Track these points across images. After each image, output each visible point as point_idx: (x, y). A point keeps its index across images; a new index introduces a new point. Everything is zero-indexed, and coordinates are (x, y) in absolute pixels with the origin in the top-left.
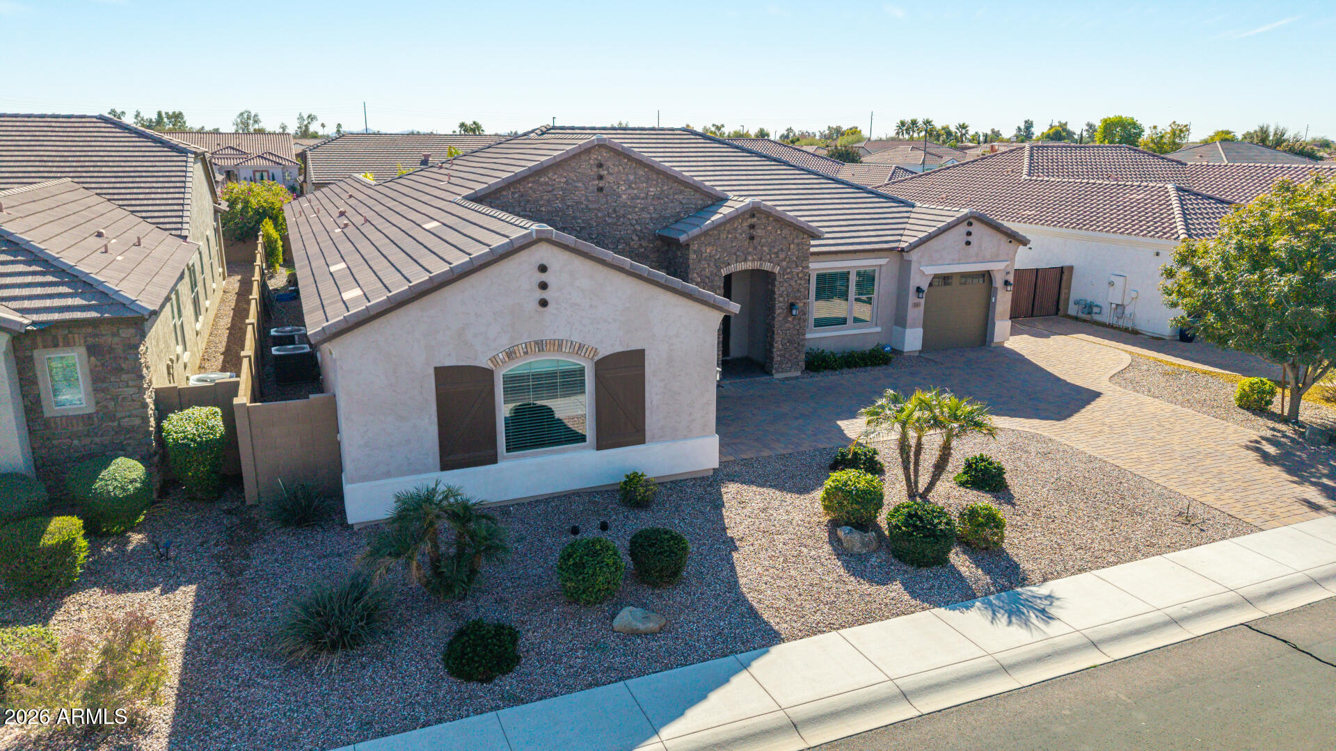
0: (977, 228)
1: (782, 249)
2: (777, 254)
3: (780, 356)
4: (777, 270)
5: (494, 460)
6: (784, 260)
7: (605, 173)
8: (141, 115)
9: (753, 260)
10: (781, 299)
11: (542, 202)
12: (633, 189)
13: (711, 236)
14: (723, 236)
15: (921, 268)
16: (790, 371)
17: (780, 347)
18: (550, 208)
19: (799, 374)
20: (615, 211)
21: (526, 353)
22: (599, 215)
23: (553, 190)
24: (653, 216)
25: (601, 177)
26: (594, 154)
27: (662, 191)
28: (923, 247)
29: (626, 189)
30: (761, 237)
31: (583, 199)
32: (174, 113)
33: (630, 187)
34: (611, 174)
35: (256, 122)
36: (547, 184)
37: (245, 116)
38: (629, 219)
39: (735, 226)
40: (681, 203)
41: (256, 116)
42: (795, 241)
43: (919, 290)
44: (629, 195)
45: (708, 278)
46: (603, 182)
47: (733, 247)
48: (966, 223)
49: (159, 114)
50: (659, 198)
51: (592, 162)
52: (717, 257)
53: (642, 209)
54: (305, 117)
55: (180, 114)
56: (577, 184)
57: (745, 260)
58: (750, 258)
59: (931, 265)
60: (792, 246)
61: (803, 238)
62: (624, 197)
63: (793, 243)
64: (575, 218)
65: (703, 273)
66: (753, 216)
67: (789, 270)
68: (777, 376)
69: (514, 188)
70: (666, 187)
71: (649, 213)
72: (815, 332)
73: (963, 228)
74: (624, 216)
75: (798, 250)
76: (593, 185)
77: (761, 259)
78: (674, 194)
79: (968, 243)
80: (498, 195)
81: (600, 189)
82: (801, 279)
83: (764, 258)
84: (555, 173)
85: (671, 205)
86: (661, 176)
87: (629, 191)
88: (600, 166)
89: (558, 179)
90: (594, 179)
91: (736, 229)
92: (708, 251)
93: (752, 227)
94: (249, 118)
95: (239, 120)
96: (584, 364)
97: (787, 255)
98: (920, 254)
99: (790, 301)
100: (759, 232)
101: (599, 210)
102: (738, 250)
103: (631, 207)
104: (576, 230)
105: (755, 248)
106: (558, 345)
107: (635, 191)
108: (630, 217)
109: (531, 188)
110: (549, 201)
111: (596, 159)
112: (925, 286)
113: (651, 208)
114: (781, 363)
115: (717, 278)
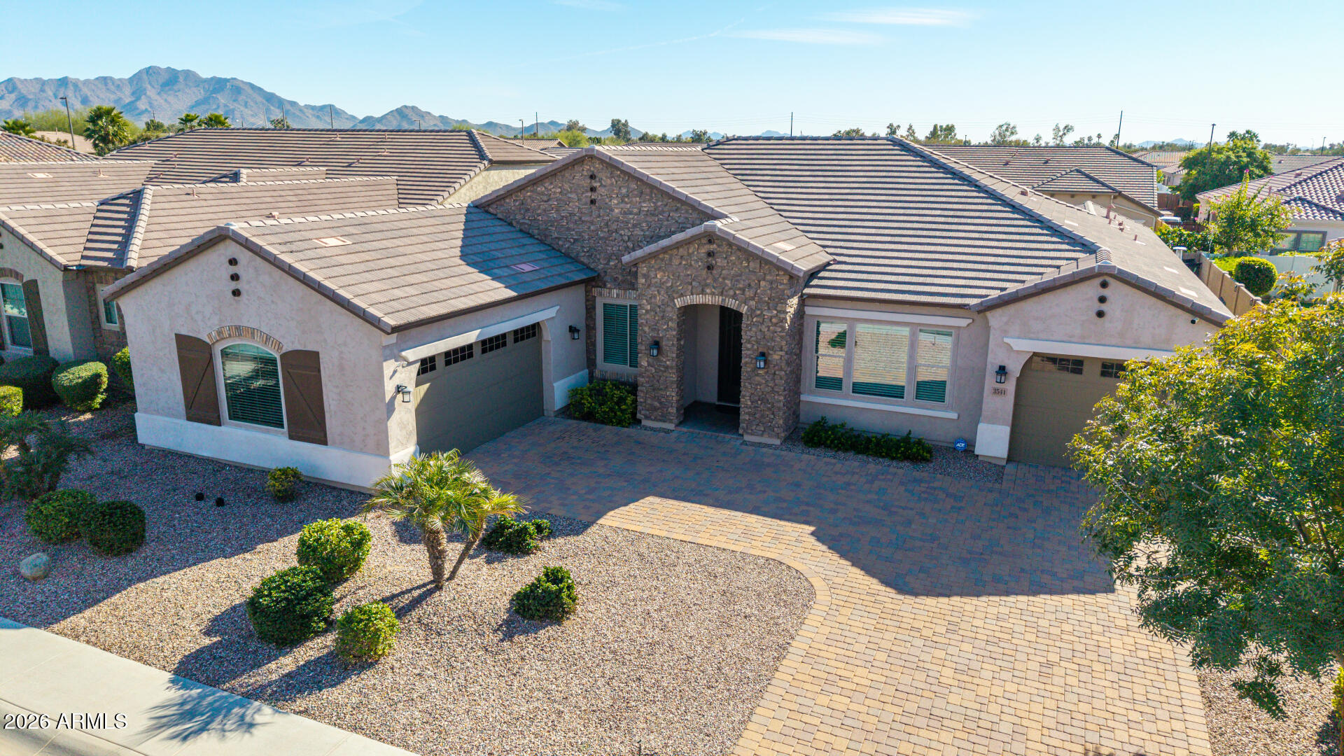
0: (1116, 291)
1: (749, 285)
2: (743, 290)
3: (749, 414)
4: (744, 309)
5: (218, 423)
6: (753, 299)
7: (598, 184)
8: (913, 128)
9: (713, 294)
10: (749, 346)
11: (539, 211)
12: (627, 203)
13: (662, 260)
14: (676, 262)
15: (1006, 340)
16: (762, 435)
17: (749, 403)
18: (545, 218)
19: (778, 442)
20: (607, 225)
21: (230, 336)
22: (592, 228)
23: (548, 200)
24: (647, 233)
25: (593, 189)
26: (587, 165)
27: (656, 208)
28: (1011, 309)
29: (617, 204)
30: (723, 268)
31: (576, 210)
32: (948, 126)
33: (623, 201)
34: (605, 186)
35: (1012, 133)
36: (543, 194)
37: (1004, 128)
38: (621, 235)
39: (691, 251)
40: (677, 221)
41: (1014, 127)
42: (768, 277)
43: (1002, 370)
44: (622, 209)
45: (659, 307)
46: (596, 194)
47: (688, 275)
48: (1098, 281)
49: (935, 127)
50: (653, 215)
51: (585, 173)
52: (669, 284)
53: (635, 226)
54: (1061, 128)
55: (953, 126)
56: (570, 195)
57: (703, 292)
58: (708, 291)
59: (1025, 338)
60: (763, 283)
61: (777, 275)
62: (616, 211)
63: (764, 280)
64: (569, 229)
65: (653, 300)
66: (710, 242)
67: (758, 312)
68: (747, 438)
69: (516, 196)
70: (659, 203)
71: (642, 230)
72: (854, 399)
73: (1091, 290)
74: (616, 231)
75: (771, 289)
76: (586, 197)
77: (722, 294)
78: (670, 211)
79: (1100, 314)
80: (503, 202)
81: (593, 202)
82: (775, 325)
83: (725, 293)
84: (552, 183)
85: (665, 223)
86: (655, 191)
87: (622, 205)
88: (592, 177)
89: (553, 188)
90: (587, 191)
91: (689, 255)
92: (658, 276)
93: (710, 254)
94: (1007, 130)
95: (997, 133)
96: (276, 356)
97: (756, 293)
98: (1005, 319)
99: (760, 350)
100: (720, 262)
101: (592, 223)
102: (694, 280)
103: (623, 222)
104: (570, 242)
105: (715, 280)
106: (252, 332)
107: (629, 206)
108: (622, 232)
109: (530, 196)
110: (545, 210)
111: (588, 170)
112: (1015, 368)
113: (644, 225)
114: (749, 422)
115: (669, 309)
